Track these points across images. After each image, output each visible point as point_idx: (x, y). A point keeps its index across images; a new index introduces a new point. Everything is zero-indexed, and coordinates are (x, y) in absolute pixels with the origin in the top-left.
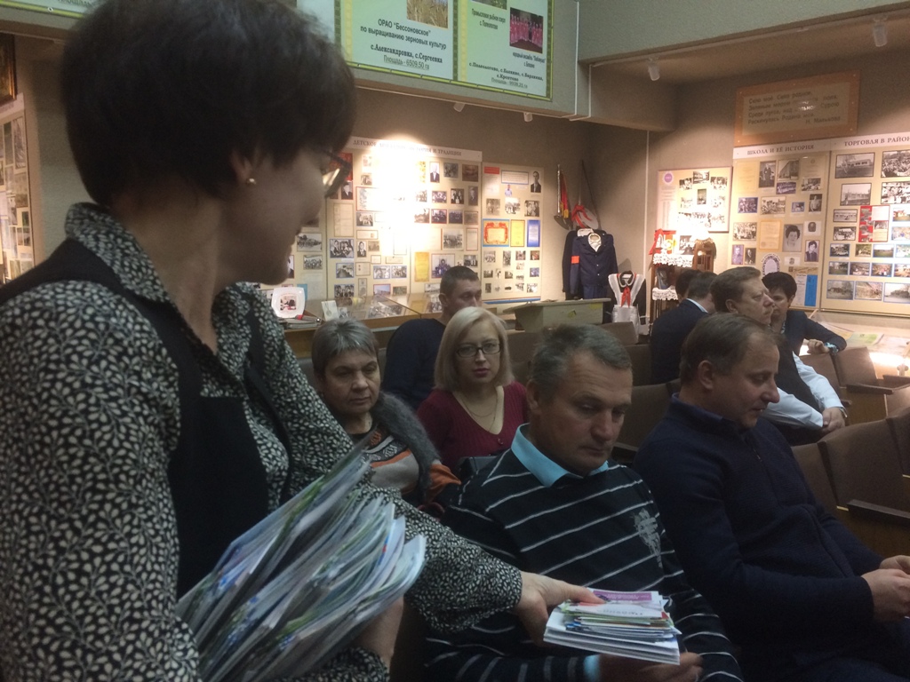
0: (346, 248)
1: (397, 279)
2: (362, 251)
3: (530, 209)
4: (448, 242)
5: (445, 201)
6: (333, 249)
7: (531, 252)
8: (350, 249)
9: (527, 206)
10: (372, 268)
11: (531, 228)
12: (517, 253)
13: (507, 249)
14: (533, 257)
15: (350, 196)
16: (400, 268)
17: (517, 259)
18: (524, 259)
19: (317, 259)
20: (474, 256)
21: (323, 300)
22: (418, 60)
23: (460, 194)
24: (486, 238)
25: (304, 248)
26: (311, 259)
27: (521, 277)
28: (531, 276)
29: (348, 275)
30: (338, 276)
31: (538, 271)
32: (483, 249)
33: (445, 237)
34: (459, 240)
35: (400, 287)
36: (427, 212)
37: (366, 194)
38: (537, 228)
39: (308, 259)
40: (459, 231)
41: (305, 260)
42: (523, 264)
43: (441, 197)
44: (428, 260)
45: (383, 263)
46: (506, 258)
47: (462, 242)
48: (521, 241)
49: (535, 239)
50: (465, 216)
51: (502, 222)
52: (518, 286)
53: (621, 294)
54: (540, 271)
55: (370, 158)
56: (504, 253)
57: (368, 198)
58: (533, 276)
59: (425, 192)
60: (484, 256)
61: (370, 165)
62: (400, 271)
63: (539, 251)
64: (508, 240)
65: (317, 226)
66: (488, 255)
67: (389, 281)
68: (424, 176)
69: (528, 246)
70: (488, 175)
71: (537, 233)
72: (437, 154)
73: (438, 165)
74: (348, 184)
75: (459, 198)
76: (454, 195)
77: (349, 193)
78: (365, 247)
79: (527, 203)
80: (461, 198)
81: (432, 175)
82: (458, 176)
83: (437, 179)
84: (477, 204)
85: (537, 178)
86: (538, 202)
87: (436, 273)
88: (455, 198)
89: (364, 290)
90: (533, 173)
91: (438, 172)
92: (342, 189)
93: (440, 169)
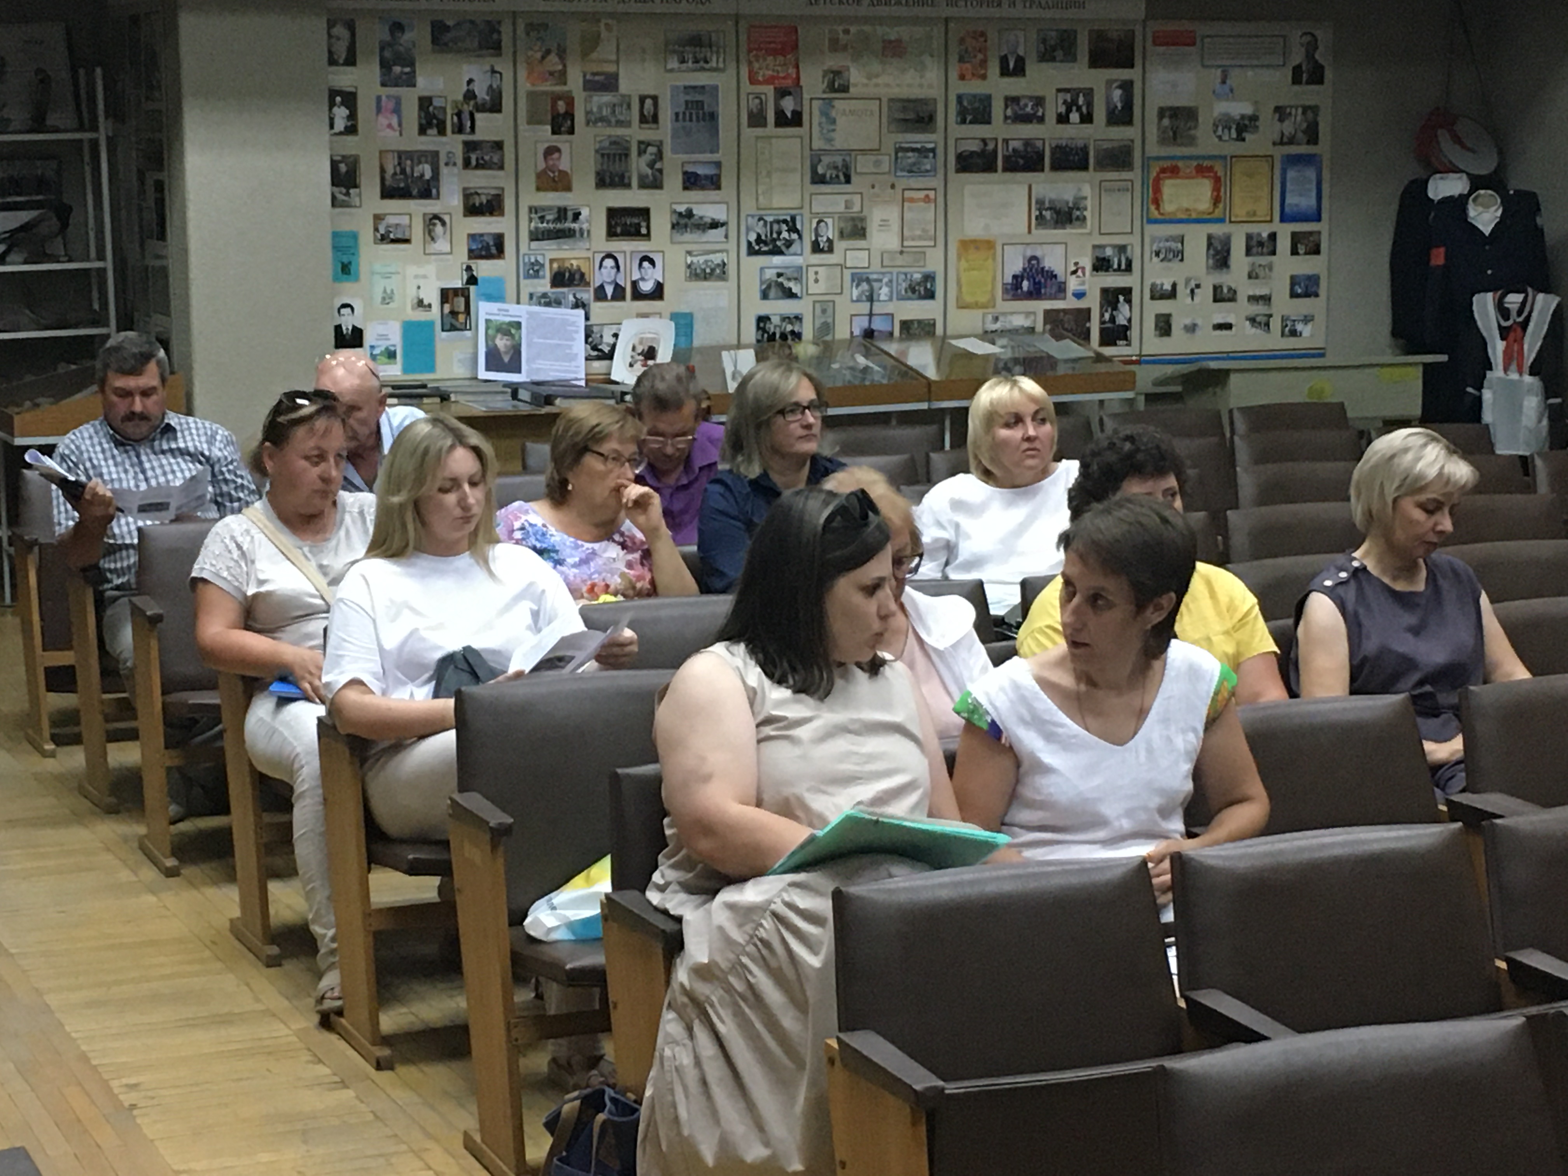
0: (785, 235)
1: (909, 303)
2: (822, 241)
3: (1288, 127)
4: (1047, 214)
5: (1041, 120)
6: (753, 237)
7: (1294, 235)
8: (795, 236)
9: (1281, 120)
10: (847, 274)
11: (1291, 174)
12: (1249, 237)
13: (1217, 230)
14: (1301, 249)
15: (796, 120)
16: (917, 276)
17: (1248, 252)
18: (1273, 253)
19: (717, 258)
20: (1122, 249)
21: (728, 348)
23: (1081, 101)
24: (1157, 202)
25: (688, 236)
26: (701, 259)
27: (1266, 299)
28: (1293, 295)
30: (765, 296)
31: (1317, 284)
32: (1150, 229)
33: (1040, 203)
34: (1078, 209)
35: (920, 322)
36: (991, 146)
37: (833, 114)
38: (1311, 174)
39: (695, 260)
40: (1080, 190)
41: (689, 260)
42: (1270, 267)
43: (1029, 109)
44: (994, 259)
45: (876, 266)
46: (1217, 252)
47: (1087, 214)
48: (1262, 209)
49: (1307, 202)
50: (1097, 151)
51: (1206, 163)
52: (1253, 320)
53: (1500, 345)
54: (1323, 284)
55: (846, 32)
56: (1210, 238)
57: (841, 121)
58: (1298, 296)
59: (986, 100)
60: (1151, 246)
61: (845, 48)
62: (919, 284)
63: (1319, 233)
64: (1221, 206)
65: (718, 188)
66: (1161, 245)
67: (890, 308)
68: (984, 63)
69: (1282, 220)
70: (1161, 49)
71: (1313, 186)
72: (1019, 11)
73: (1021, 34)
74: (790, 94)
75: (1079, 109)
76: (1065, 102)
77: (794, 112)
78: (830, 231)
79: (1281, 112)
80: (1084, 109)
81: (1004, 60)
82: (1074, 59)
83: (1019, 70)
84: (1129, 122)
85: (1312, 47)
86: (1315, 109)
87: (1014, 290)
88: (1069, 110)
89: (826, 328)
90: (1297, 36)
91: (1021, 51)
92: (777, 104)
93: (1025, 44)
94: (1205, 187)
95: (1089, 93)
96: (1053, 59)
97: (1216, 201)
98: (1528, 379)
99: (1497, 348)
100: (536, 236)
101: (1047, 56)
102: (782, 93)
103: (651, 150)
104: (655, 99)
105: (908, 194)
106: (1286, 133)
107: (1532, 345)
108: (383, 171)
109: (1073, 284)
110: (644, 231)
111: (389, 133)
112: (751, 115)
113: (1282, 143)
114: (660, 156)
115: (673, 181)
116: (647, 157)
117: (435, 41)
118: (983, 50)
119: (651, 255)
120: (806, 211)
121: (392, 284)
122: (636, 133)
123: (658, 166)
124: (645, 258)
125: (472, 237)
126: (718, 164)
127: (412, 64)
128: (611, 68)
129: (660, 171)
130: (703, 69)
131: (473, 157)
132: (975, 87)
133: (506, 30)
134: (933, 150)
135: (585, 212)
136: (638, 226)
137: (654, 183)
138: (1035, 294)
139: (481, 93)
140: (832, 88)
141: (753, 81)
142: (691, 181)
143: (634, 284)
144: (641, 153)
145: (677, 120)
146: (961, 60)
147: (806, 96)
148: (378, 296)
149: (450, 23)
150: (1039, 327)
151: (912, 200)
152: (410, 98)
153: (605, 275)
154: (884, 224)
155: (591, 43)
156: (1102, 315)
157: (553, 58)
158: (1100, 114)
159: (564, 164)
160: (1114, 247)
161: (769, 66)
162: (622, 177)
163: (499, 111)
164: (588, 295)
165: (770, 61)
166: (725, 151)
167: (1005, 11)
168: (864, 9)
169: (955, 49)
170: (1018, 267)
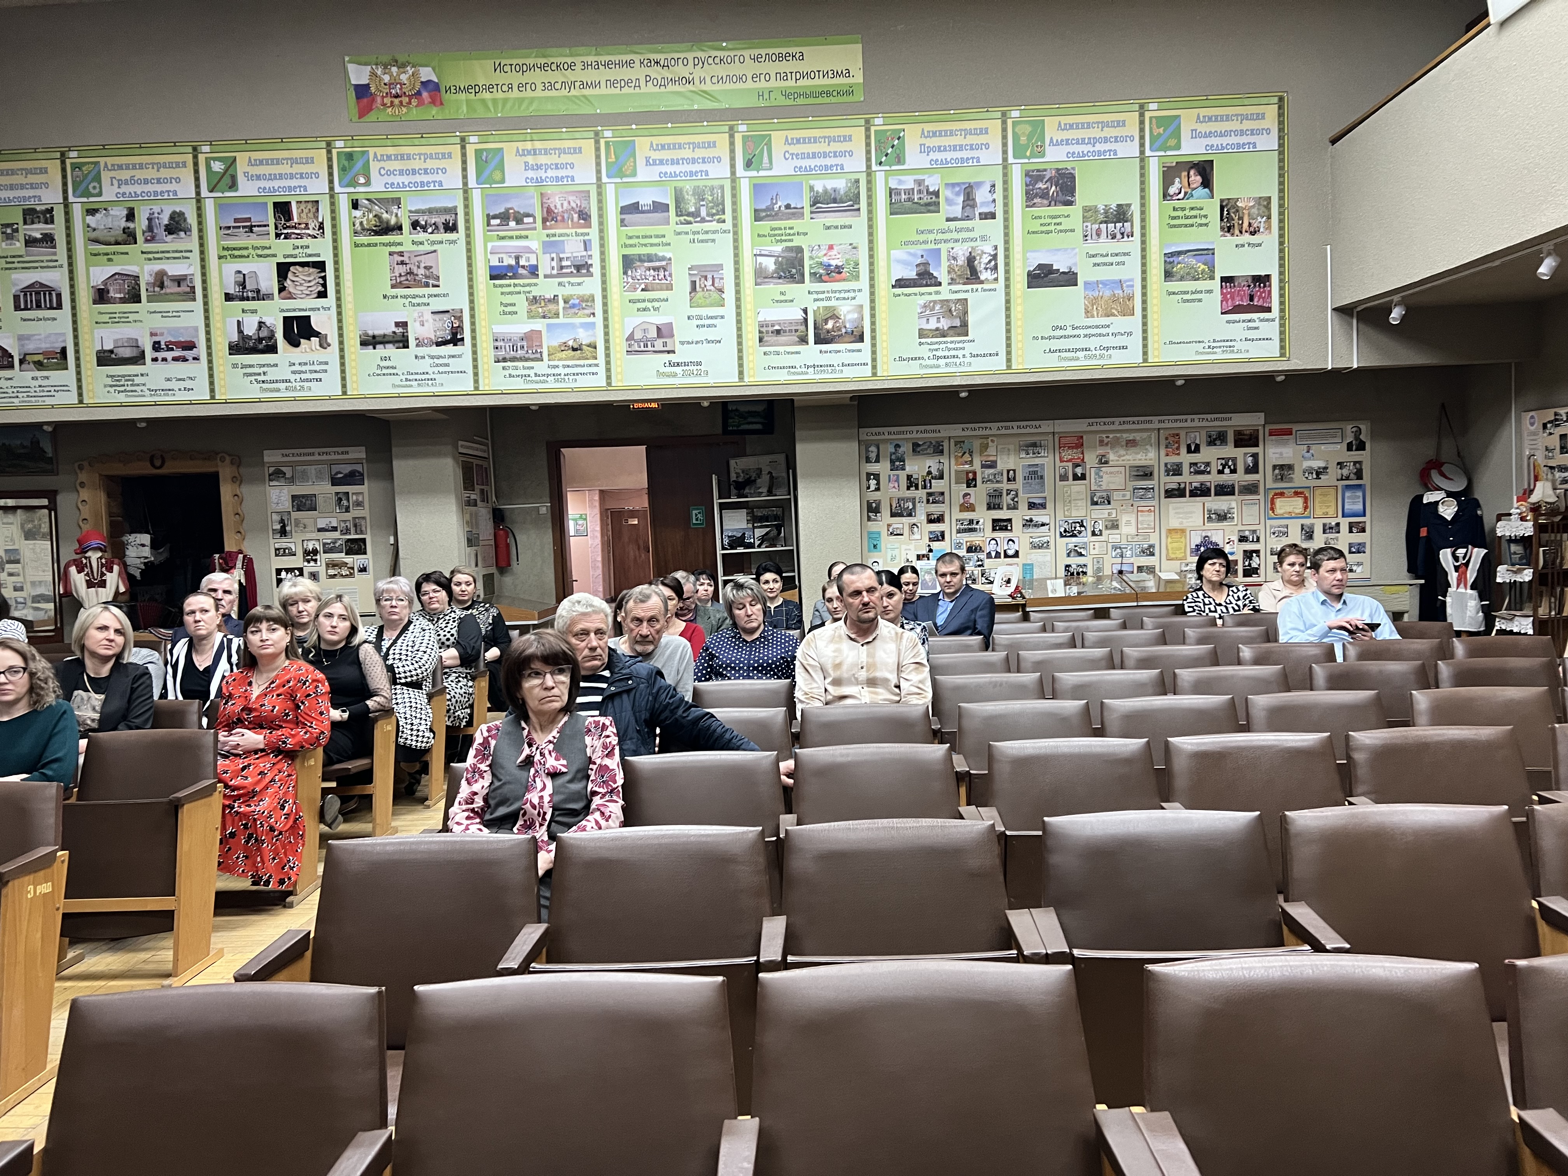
0: (1078, 528)
1: (1142, 559)
2: (1097, 531)
3: (1345, 472)
4: (1213, 516)
5: (1209, 473)
6: (1062, 530)
7: (1350, 523)
8: (1083, 529)
9: (1341, 468)
10: (1110, 545)
11: (1347, 494)
12: (1324, 525)
13: (1306, 522)
14: (1354, 530)
15: (1083, 477)
16: (1146, 546)
17: (1324, 532)
18: (1339, 532)
19: (1045, 539)
20: (1254, 532)
21: (1051, 579)
22: (1098, 353)
23: (1230, 463)
24: (1272, 509)
25: (1030, 530)
26: (1037, 540)
29: (1081, 555)
30: (1069, 555)
31: (1364, 547)
32: (1269, 522)
33: (1209, 511)
34: (1229, 513)
35: (1147, 566)
36: (1182, 486)
37: (1101, 474)
38: (1360, 494)
39: (1034, 540)
40: (1230, 504)
41: (1031, 540)
43: (1202, 468)
44: (1185, 538)
45: (1124, 542)
46: (1307, 532)
47: (1235, 516)
48: (1331, 511)
49: (1359, 507)
50: (1239, 486)
51: (1299, 490)
53: (1455, 575)
54: (1368, 547)
55: (1108, 437)
56: (1302, 525)
57: (1105, 476)
58: (1354, 553)
59: (1180, 465)
60: (1270, 530)
61: (1107, 444)
62: (1146, 549)
63: (1365, 522)
64: (1308, 510)
65: (1045, 508)
66: (1276, 529)
67: (1132, 560)
69: (1343, 516)
70: (1274, 437)
71: (1361, 500)
72: (1196, 424)
73: (1197, 434)
74: (1080, 466)
75: (1229, 467)
76: (1221, 464)
77: (1082, 474)
78: (1100, 526)
79: (1341, 465)
80: (1232, 467)
81: (1189, 446)
82: (1226, 444)
83: (1197, 450)
84: (1257, 472)
85: (1358, 433)
86: (1360, 463)
87: (1196, 551)
88: (1224, 468)
89: (1099, 570)
90: (1349, 428)
91: (1198, 442)
92: (1073, 471)
93: (1200, 438)
94: (1299, 501)
95: (1234, 460)
96: (1215, 445)
97: (1306, 508)
98: (1469, 591)
99: (1453, 577)
100: (959, 532)
101: (1211, 443)
102: (1076, 466)
103: (1012, 493)
104: (1014, 471)
105: (1139, 508)
106: (1345, 475)
107: (1471, 575)
108: (891, 506)
110: (1009, 528)
111: (894, 490)
112: (1060, 476)
113: (1342, 479)
114: (1017, 495)
115: (1023, 506)
116: (1011, 496)
117: (914, 450)
118: (1178, 442)
119: (1013, 539)
120: (1088, 518)
121: (896, 552)
122: (1005, 486)
123: (1016, 500)
124: (1010, 540)
125: (931, 532)
126: (1045, 498)
127: (904, 461)
128: (992, 458)
129: (1017, 502)
130: (1037, 457)
131: (931, 499)
132: (1173, 459)
133: (946, 444)
134: (1153, 488)
135: (981, 521)
136: (1006, 526)
137: (1014, 507)
139: (935, 472)
140: (1100, 462)
141: (1061, 461)
142: (1032, 506)
143: (1005, 551)
144: (1008, 494)
145: (1025, 479)
146: (1167, 447)
147: (1088, 467)
148: (889, 558)
149: (920, 443)
151: (1142, 511)
152: (903, 475)
153: (991, 548)
154: (1128, 523)
155: (984, 447)
156: (1244, 563)
157: (967, 455)
159: (972, 501)
160: (1250, 531)
161: (1068, 454)
162: (999, 505)
163: (942, 478)
164: (983, 556)
165: (1070, 451)
166: (1048, 493)
167: (1189, 424)
168: (1116, 427)
169: (1163, 442)
170: (1198, 542)
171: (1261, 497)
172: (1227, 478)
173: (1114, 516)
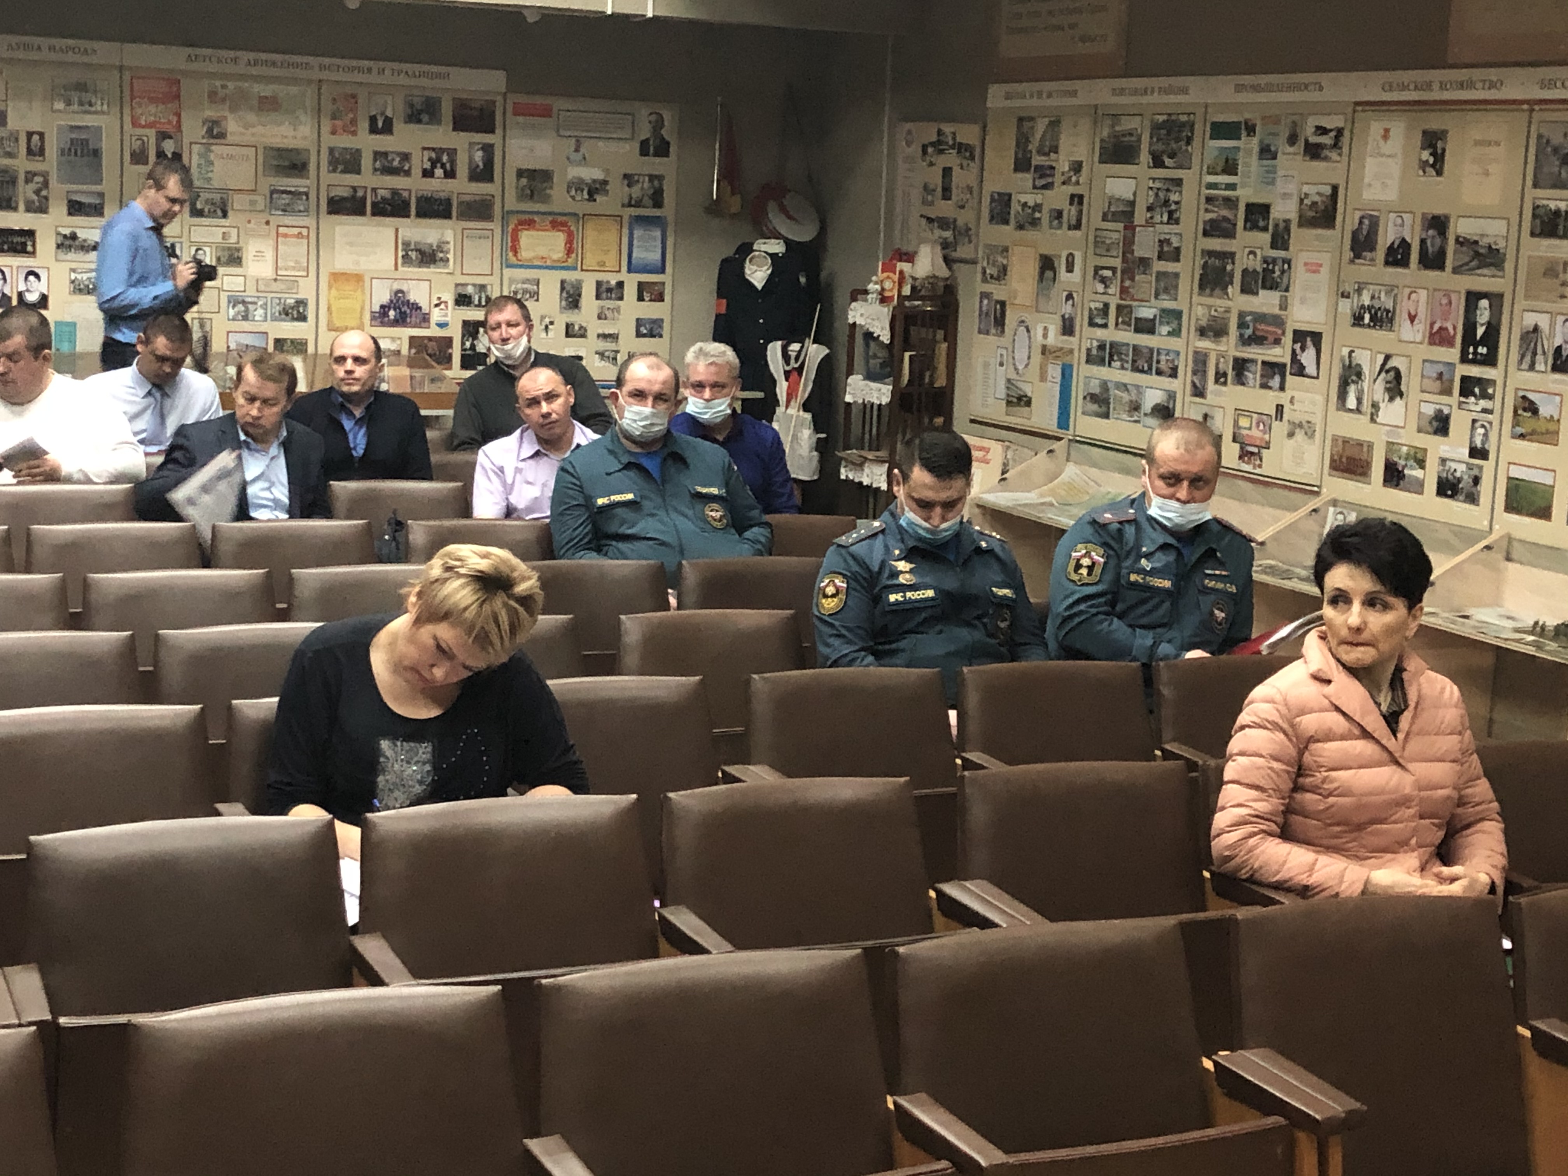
1: (282, 324)
3: (636, 191)
4: (413, 255)
5: (408, 173)
7: (640, 285)
9: (629, 186)
10: (224, 297)
12: (599, 284)
13: (571, 276)
14: (647, 296)
16: (291, 302)
17: (598, 297)
18: (621, 298)
20: (482, 288)
23: (445, 158)
24: (515, 250)
25: (71, 256)
26: (85, 276)
27: (613, 337)
28: (639, 335)
31: (661, 327)
32: (507, 272)
33: (406, 244)
34: (442, 252)
35: (293, 341)
36: (360, 194)
37: (212, 157)
38: (656, 233)
39: (79, 277)
40: (443, 235)
41: (73, 276)
42: (618, 310)
43: (396, 163)
44: (363, 290)
45: (252, 291)
46: (570, 295)
47: (450, 256)
48: (611, 260)
49: (655, 256)
50: (460, 203)
51: (560, 219)
52: (601, 354)
53: (785, 384)
54: (666, 326)
55: (224, 87)
56: (563, 282)
57: (219, 164)
58: (644, 336)
59: (357, 154)
60: (510, 286)
61: (223, 100)
62: (292, 308)
63: (664, 284)
64: (574, 255)
65: (101, 215)
66: (519, 286)
67: (264, 327)
68: (354, 122)
69: (629, 271)
70: (521, 119)
71: (659, 243)
72: (387, 78)
73: (389, 99)
74: (171, 137)
75: (443, 166)
76: (430, 159)
77: (174, 153)
79: (629, 179)
80: (448, 166)
81: (373, 120)
82: (439, 122)
83: (388, 128)
84: (491, 180)
85: (658, 125)
86: (660, 178)
87: (381, 316)
88: (434, 166)
89: (204, 342)
90: (644, 114)
91: (389, 113)
92: (158, 146)
93: (394, 107)
94: (559, 239)
95: (452, 153)
96: (419, 121)
97: (569, 251)
98: (802, 414)
99: (782, 388)
101: (414, 117)
102: (163, 136)
103: (38, 179)
104: (41, 135)
105: (281, 230)
106: (634, 196)
107: (805, 388)
109: (436, 315)
110: (29, 248)
112: (133, 154)
113: (630, 205)
114: (46, 184)
116: (32, 187)
118: (354, 111)
119: (37, 270)
120: (185, 240)
123: (44, 193)
124: (31, 273)
126: (101, 195)
129: (46, 198)
130: (89, 113)
132: (344, 141)
134: (307, 194)
136: (24, 244)
137: (41, 208)
138: (401, 321)
140: (210, 133)
141: (135, 124)
142: (76, 208)
143: (20, 295)
144: (27, 181)
145: (63, 154)
146: (334, 117)
147: (186, 141)
150: (405, 351)
151: (285, 236)
154: (259, 254)
156: (463, 344)
158: (462, 170)
160: (474, 285)
161: (150, 112)
162: (9, 201)
165: (152, 108)
166: (109, 184)
167: (374, 78)
168: (241, 69)
169: (328, 106)
170: (385, 298)
171: (495, 226)
172: (437, 185)
173: (233, 239)
